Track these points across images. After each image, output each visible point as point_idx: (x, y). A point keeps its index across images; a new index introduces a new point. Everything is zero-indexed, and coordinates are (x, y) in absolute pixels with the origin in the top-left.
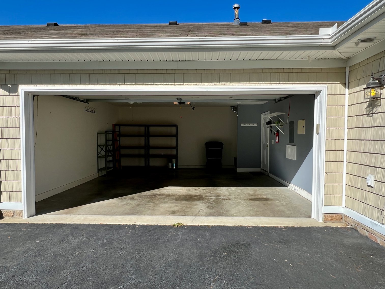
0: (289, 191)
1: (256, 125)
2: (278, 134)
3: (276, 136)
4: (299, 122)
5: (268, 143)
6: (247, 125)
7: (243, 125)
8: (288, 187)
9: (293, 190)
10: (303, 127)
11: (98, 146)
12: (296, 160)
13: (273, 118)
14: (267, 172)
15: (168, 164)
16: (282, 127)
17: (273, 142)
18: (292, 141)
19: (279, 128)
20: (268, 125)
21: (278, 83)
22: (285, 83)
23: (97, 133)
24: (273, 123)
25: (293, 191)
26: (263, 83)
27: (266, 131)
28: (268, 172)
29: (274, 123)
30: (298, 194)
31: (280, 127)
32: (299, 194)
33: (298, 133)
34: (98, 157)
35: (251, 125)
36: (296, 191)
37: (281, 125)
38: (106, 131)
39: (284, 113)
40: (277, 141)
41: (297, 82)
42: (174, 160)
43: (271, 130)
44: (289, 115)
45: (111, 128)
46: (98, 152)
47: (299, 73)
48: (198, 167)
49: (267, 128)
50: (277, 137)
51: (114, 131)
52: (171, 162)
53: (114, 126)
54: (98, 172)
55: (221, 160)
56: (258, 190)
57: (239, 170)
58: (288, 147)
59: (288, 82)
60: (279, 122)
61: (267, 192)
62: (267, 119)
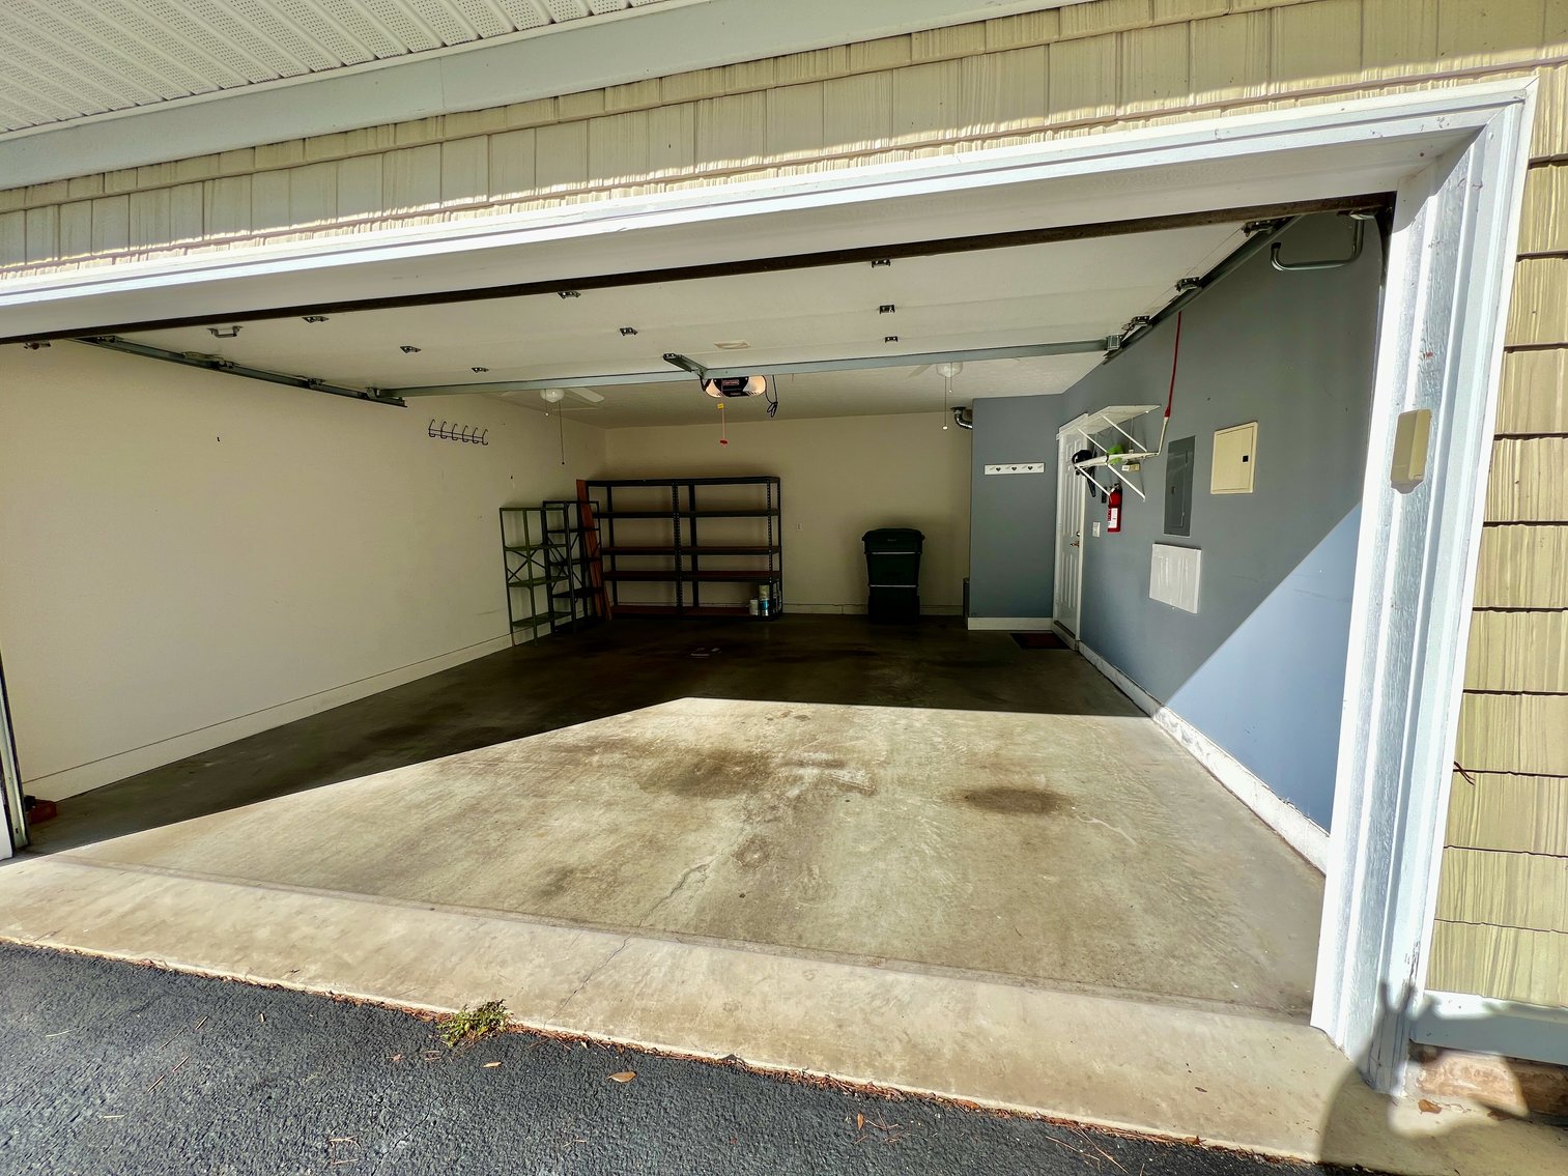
0: (1157, 742)
1: (1038, 468)
2: (1117, 499)
3: (1111, 506)
4: (1220, 438)
5: (1081, 534)
6: (1005, 470)
7: (990, 470)
8: (1155, 719)
9: (1179, 737)
10: (1245, 459)
11: (506, 549)
12: (1195, 612)
13: (1101, 436)
14: (1073, 636)
15: (749, 603)
16: (1137, 467)
17: (1097, 530)
18: (1177, 524)
19: (1124, 474)
20: (1078, 465)
21: (1102, 112)
22: (1156, 105)
23: (501, 510)
24: (1098, 454)
25: (1178, 743)
26: (990, 129)
27: (1072, 490)
28: (1078, 638)
29: (1103, 454)
30: (1202, 771)
31: (1126, 468)
32: (1209, 771)
33: (1212, 493)
34: (508, 585)
35: (1021, 469)
36: (1192, 748)
37: (1130, 463)
38: (545, 503)
39: (1147, 409)
40: (1113, 524)
41: (1262, 90)
42: (764, 590)
43: (1092, 486)
44: (1168, 414)
45: (572, 491)
46: (507, 569)
47: (1278, 15)
48: (848, 611)
49: (1076, 479)
50: (1115, 511)
51: (582, 502)
52: (757, 595)
53: (585, 486)
54: (512, 632)
55: (915, 589)
56: (1019, 729)
57: (974, 624)
58: (1157, 550)
59: (1187, 95)
60: (1125, 447)
61: (1059, 745)
62: (1078, 444)
